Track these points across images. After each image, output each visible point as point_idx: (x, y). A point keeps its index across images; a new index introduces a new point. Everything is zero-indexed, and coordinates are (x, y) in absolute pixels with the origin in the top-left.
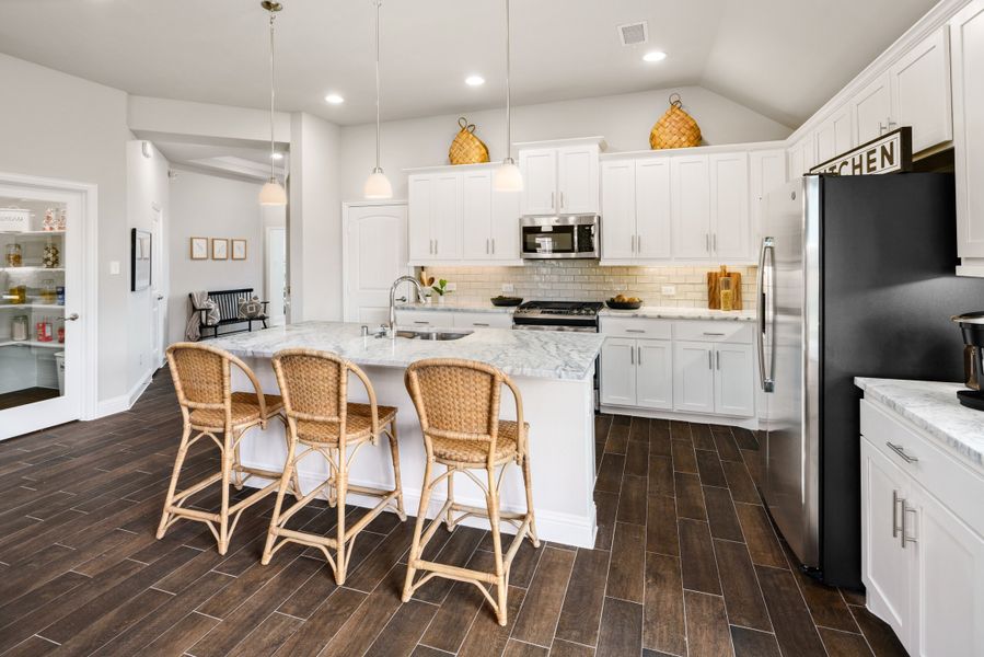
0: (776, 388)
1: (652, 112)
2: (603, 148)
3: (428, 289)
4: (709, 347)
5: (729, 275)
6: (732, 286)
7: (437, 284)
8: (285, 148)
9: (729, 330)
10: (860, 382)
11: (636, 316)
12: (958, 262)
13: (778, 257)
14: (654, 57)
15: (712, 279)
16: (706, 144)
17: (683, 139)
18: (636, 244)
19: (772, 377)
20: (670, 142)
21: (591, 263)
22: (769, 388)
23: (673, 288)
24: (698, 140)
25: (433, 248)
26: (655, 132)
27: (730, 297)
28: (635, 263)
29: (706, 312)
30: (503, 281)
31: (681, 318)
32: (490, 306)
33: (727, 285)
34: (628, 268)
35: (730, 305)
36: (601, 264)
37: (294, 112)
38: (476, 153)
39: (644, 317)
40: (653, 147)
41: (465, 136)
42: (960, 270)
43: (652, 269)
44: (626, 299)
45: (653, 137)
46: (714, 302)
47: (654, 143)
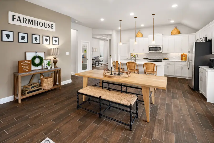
0: (190, 69)
1: (171, 29)
2: (163, 34)
3: (132, 57)
4: (181, 66)
5: (185, 55)
6: (185, 57)
7: (134, 56)
8: (111, 35)
9: (184, 63)
10: (199, 66)
11: (168, 61)
12: (212, 53)
13: (190, 52)
14: (172, 22)
15: (182, 56)
16: (181, 34)
17: (177, 33)
18: (168, 50)
19: (189, 68)
20: (174, 34)
21: (161, 53)
22: (189, 69)
23: (175, 57)
24: (180, 33)
25: (134, 50)
26: (172, 32)
27: (185, 59)
28: (168, 53)
29: (181, 61)
30: (145, 56)
31: (176, 61)
32: (143, 59)
33: (184, 57)
34: (167, 54)
35: (185, 60)
36: (162, 53)
37: (112, 30)
38: (141, 35)
39: (170, 61)
40: (171, 34)
41: (139, 33)
42: (212, 54)
43: (171, 54)
44: (166, 58)
45: (171, 33)
46: (182, 59)
47: (172, 34)
